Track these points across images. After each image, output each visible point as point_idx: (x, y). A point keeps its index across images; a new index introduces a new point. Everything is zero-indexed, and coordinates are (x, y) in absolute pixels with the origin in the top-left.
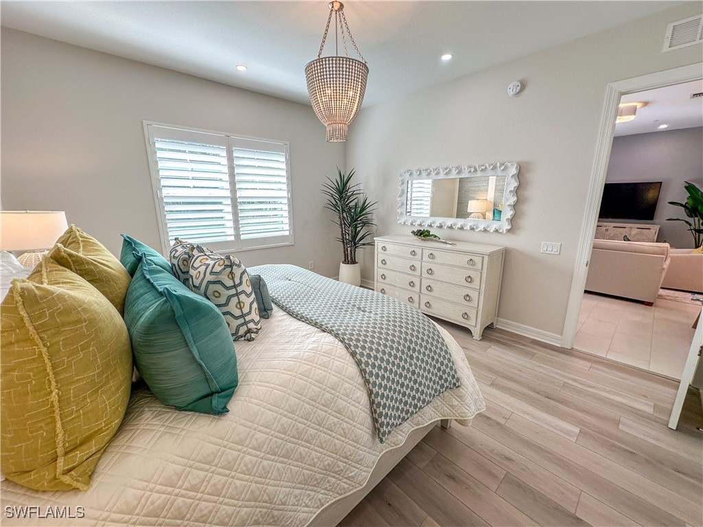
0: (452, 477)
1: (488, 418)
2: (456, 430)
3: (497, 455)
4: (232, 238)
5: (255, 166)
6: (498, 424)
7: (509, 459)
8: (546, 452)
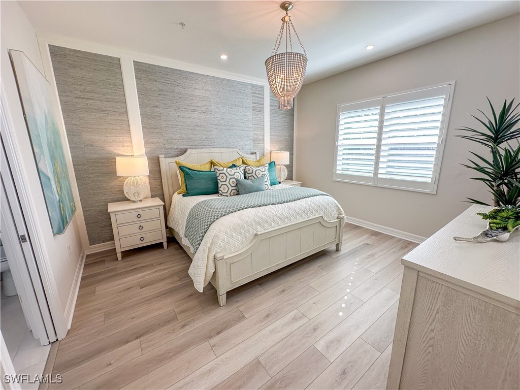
0: (191, 295)
1: (219, 333)
2: (216, 308)
3: (190, 321)
4: (372, 175)
5: (417, 115)
6: (211, 337)
7: (184, 326)
8: (175, 355)
